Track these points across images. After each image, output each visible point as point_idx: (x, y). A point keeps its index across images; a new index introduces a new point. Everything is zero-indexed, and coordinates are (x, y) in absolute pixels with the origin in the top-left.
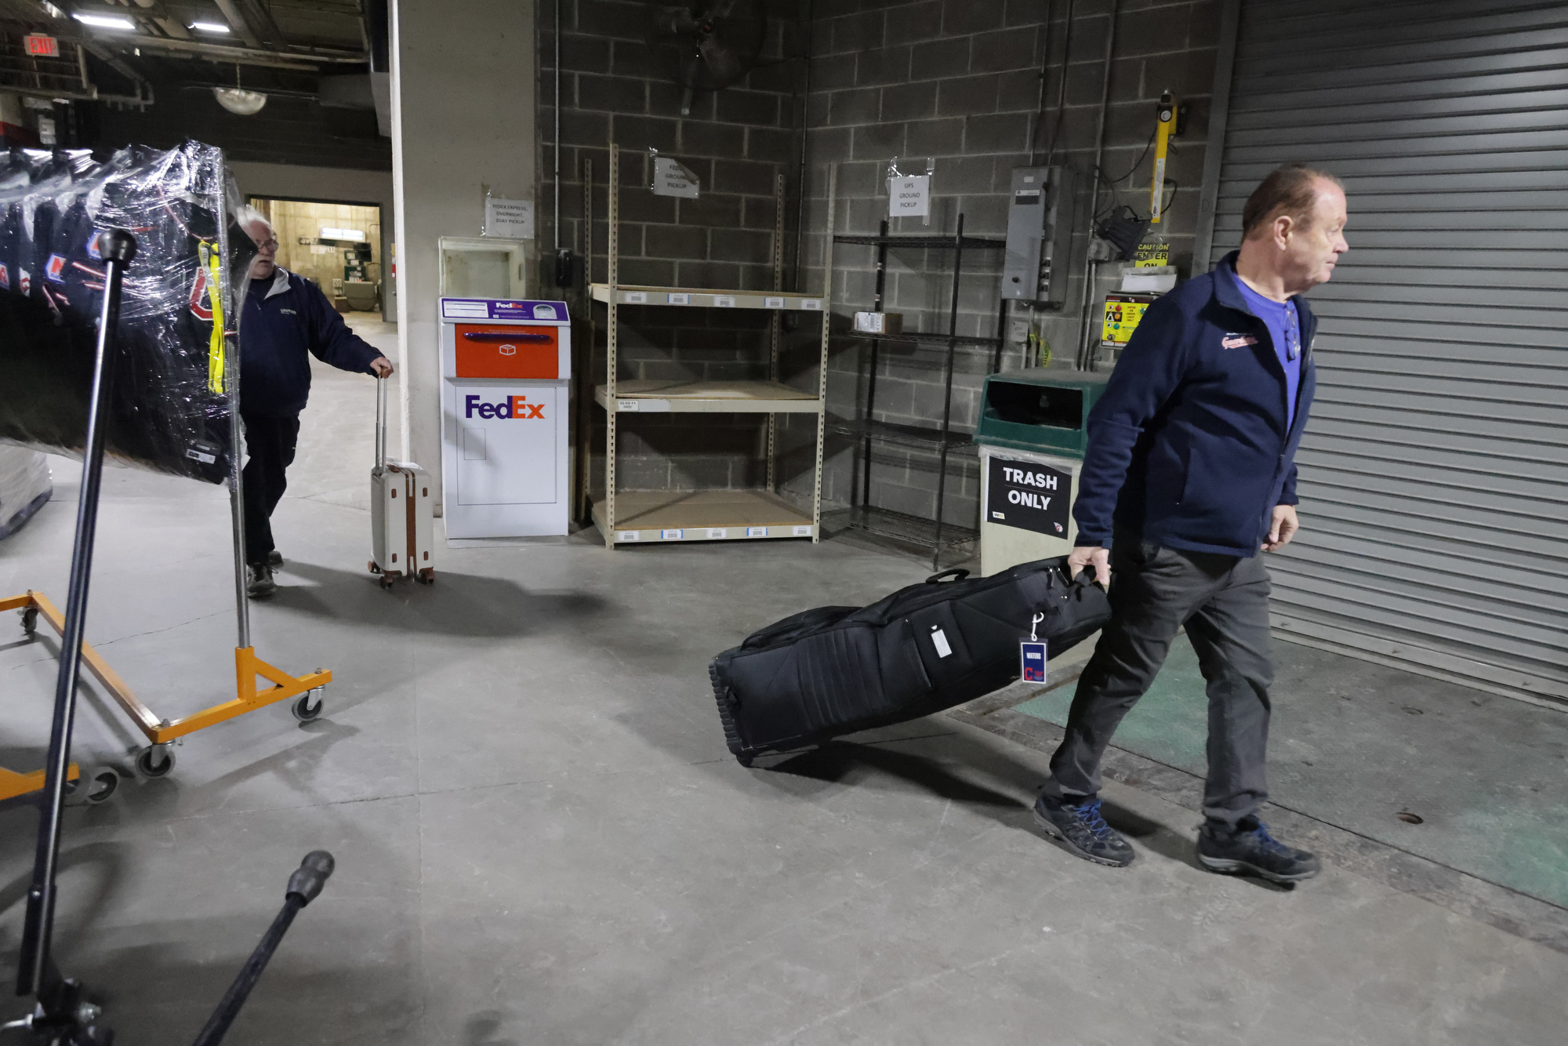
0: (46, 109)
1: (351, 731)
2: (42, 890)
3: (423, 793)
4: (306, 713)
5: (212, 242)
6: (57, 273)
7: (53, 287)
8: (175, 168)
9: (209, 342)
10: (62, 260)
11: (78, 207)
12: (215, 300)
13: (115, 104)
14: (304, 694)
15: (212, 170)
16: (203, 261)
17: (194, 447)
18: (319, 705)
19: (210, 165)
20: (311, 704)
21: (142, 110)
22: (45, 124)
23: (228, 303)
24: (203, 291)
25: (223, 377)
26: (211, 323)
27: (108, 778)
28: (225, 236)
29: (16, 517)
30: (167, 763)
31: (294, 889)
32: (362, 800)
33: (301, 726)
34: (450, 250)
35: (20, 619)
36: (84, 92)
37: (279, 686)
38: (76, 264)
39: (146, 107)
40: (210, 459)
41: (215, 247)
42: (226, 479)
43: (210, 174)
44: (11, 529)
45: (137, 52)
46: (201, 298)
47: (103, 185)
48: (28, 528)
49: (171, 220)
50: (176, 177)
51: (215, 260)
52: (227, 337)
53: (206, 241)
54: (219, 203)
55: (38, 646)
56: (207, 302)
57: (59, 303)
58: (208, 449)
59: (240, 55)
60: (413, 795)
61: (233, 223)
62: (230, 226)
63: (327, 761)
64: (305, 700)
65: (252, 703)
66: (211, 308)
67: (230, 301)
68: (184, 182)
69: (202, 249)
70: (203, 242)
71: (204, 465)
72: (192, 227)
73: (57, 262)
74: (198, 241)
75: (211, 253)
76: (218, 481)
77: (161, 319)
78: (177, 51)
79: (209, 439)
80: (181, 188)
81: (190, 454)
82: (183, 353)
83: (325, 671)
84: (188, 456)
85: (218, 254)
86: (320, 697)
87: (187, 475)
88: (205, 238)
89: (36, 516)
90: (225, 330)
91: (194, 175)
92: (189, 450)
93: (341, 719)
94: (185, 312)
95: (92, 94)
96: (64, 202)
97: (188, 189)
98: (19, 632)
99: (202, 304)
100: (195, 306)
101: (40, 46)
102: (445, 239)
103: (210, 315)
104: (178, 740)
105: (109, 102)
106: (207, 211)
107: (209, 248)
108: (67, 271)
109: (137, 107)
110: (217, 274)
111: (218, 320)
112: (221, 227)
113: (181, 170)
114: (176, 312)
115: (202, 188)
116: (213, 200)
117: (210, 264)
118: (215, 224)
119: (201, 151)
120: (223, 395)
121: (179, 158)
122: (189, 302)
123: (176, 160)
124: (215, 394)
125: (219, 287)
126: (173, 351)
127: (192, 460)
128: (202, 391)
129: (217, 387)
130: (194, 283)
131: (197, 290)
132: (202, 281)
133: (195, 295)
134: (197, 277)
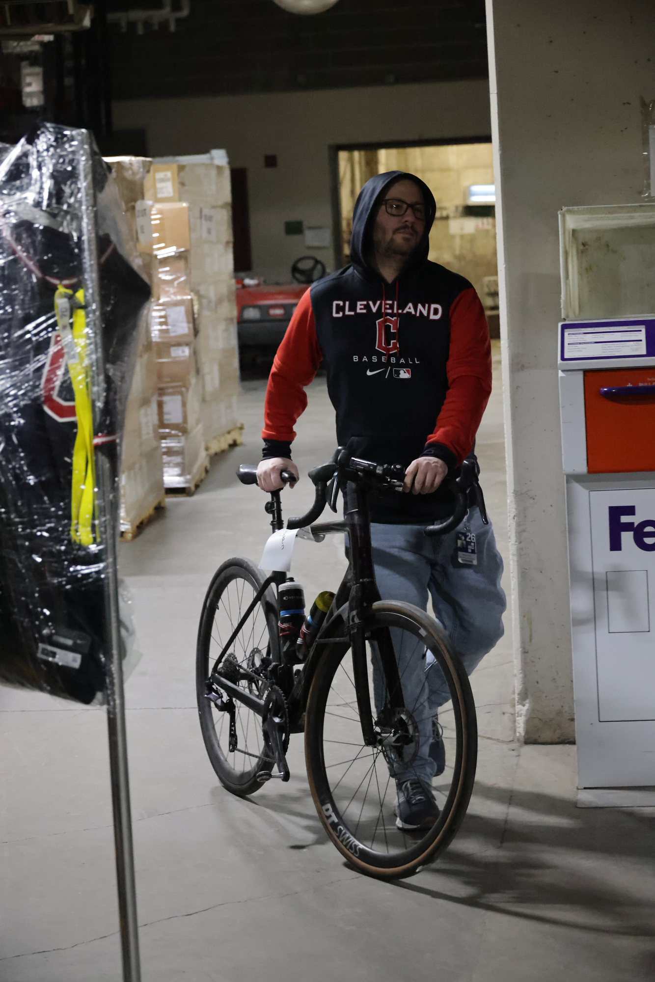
0: (31, 52)
5: (75, 288)
8: (20, 171)
9: (71, 456)
12: (79, 386)
13: (132, 25)
15: (74, 168)
16: (63, 321)
17: (49, 640)
19: (71, 162)
21: (172, 28)
22: (30, 75)
23: (99, 389)
24: (60, 372)
25: (94, 518)
26: (74, 425)
28: (95, 275)
34: (583, 231)
36: (71, 19)
39: (179, 21)
40: (71, 660)
41: (80, 295)
42: (99, 695)
43: (72, 176)
46: (57, 384)
49: (14, 263)
50: (21, 189)
51: (80, 316)
52: (97, 448)
53: (67, 287)
54: (86, 223)
56: (67, 391)
58: (69, 642)
61: (109, 251)
62: (103, 259)
66: (72, 399)
67: (103, 385)
68: (30, 196)
69: (61, 302)
70: (61, 290)
71: (64, 670)
72: (44, 267)
74: (54, 288)
75: (74, 307)
76: (87, 699)
79: (72, 625)
80: (28, 202)
81: (45, 652)
82: (31, 480)
84: (40, 655)
85: (84, 307)
87: (42, 689)
88: (66, 282)
90: (95, 434)
91: (47, 180)
92: (41, 646)
94: (33, 411)
95: (81, 20)
97: (38, 204)
99: (59, 395)
100: (49, 400)
102: (569, 211)
103: (72, 411)
105: (123, 24)
106: (66, 238)
107: (71, 298)
109: (164, 25)
110: (82, 342)
111: (84, 420)
112: (89, 260)
113: (28, 174)
114: (23, 411)
115: (60, 201)
116: (77, 218)
117: (71, 325)
118: (79, 257)
119: (60, 140)
120: (94, 548)
121: (25, 155)
122: (41, 392)
123: (19, 158)
124: (81, 547)
125: (86, 362)
126: (17, 477)
127: (47, 663)
128: (61, 542)
129: (83, 535)
130: (48, 361)
131: (52, 371)
132: (59, 355)
133: (49, 380)
134: (53, 349)
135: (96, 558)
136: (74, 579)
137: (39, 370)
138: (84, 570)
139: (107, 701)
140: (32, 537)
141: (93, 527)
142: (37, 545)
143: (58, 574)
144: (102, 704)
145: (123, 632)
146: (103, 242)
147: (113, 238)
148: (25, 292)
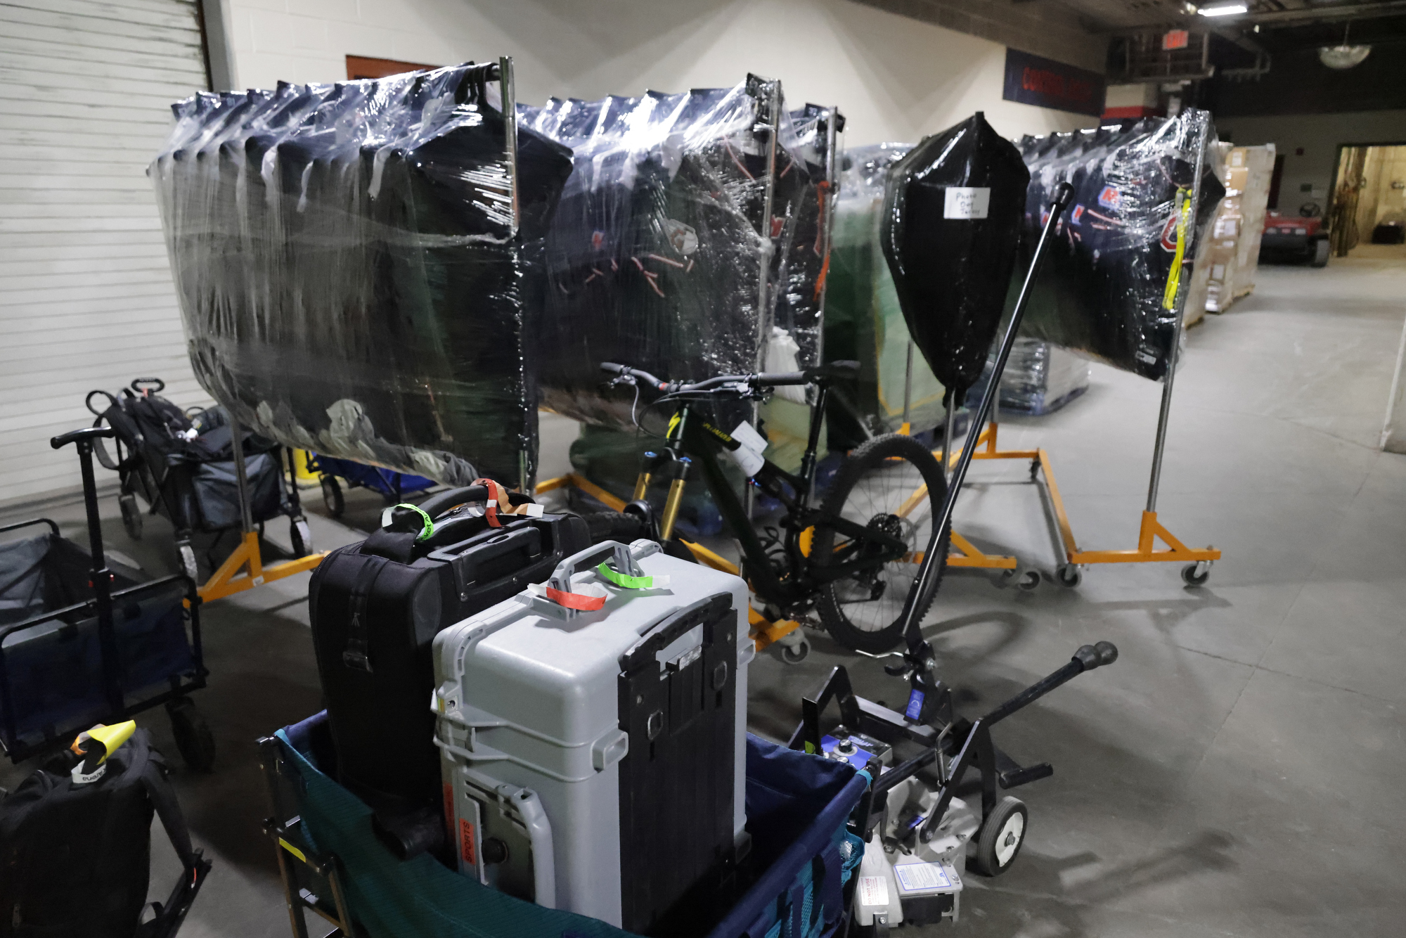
0: (1175, 91)
1: (1224, 603)
2: (919, 581)
3: (1261, 668)
4: (1193, 579)
5: (1187, 189)
6: (1078, 218)
7: (1074, 228)
8: (1170, 131)
9: (1170, 268)
10: (1082, 208)
11: (1099, 169)
12: (1180, 235)
14: (1193, 563)
15: (1199, 130)
16: (1178, 204)
17: (1143, 350)
18: (1204, 577)
19: (1198, 127)
20: (1198, 573)
21: (1258, 79)
23: (1190, 238)
24: (1172, 228)
25: (1175, 297)
26: (1174, 253)
27: (1033, 575)
28: (1199, 183)
29: (1057, 401)
30: (1075, 579)
31: (1078, 656)
32: (1206, 654)
33: (1186, 588)
35: (1029, 466)
36: (1203, 72)
37: (1173, 550)
38: (1090, 211)
39: (1263, 75)
40: (1151, 360)
41: (1189, 192)
42: (1161, 378)
43: (1197, 134)
44: (1051, 409)
45: (1257, 29)
46: (1170, 233)
47: (1117, 151)
48: (1063, 410)
49: (1159, 176)
50: (1170, 140)
51: (1188, 202)
52: (1183, 265)
53: (1183, 188)
54: (1199, 158)
55: (1034, 488)
56: (1174, 237)
57: (1075, 239)
58: (1152, 352)
59: (1353, 12)
60: (1250, 666)
61: (1209, 172)
62: (1205, 175)
63: (1193, 617)
64: (1193, 568)
65: (1145, 555)
66: (1176, 241)
67: (1192, 236)
68: (1174, 143)
69: (1179, 195)
70: (1180, 189)
71: (1147, 365)
72: (1174, 178)
73: (1079, 210)
74: (1177, 188)
75: (1185, 197)
76: (1155, 379)
77: (1137, 251)
78: (1292, 20)
79: (1155, 344)
80: (1172, 147)
81: (1139, 355)
82: (1148, 277)
83: (1216, 549)
84: (1136, 356)
85: (1190, 198)
86: (1206, 570)
87: (1134, 372)
88: (1183, 186)
89: (1070, 404)
90: (1184, 258)
91: (1184, 136)
92: (1137, 352)
93: (1218, 593)
94: (1155, 245)
95: (1209, 72)
96: (1091, 166)
97: (1177, 147)
98: (1027, 475)
99: (1170, 239)
100: (1164, 241)
101: (1175, 40)
103: (1174, 247)
104: (1086, 565)
106: (1188, 165)
107: (1184, 193)
108: (1085, 217)
109: (1254, 77)
110: (1186, 214)
111: (1180, 251)
112: (1197, 176)
113: (1175, 133)
114: (1150, 245)
115: (1188, 146)
116: (1195, 155)
117: (1182, 207)
118: (1193, 175)
119: (1194, 116)
120: (1172, 311)
121: (1175, 124)
122: (1160, 237)
123: (1172, 126)
124: (1166, 310)
125: (1186, 224)
126: (1141, 275)
127: (1139, 360)
128: (1156, 307)
129: (1168, 304)
130: (1167, 222)
131: (1168, 227)
132: (1173, 220)
133: (1166, 232)
134: (1170, 217)
135: (1173, 316)
136: (1160, 325)
137: (1162, 227)
138: (1165, 320)
139: (1165, 381)
140: (1143, 304)
141: (1174, 302)
142: (1144, 306)
143: (1153, 321)
144: (1162, 382)
145: (1179, 352)
146: (1206, 168)
147: (1212, 166)
148: (1162, 189)
